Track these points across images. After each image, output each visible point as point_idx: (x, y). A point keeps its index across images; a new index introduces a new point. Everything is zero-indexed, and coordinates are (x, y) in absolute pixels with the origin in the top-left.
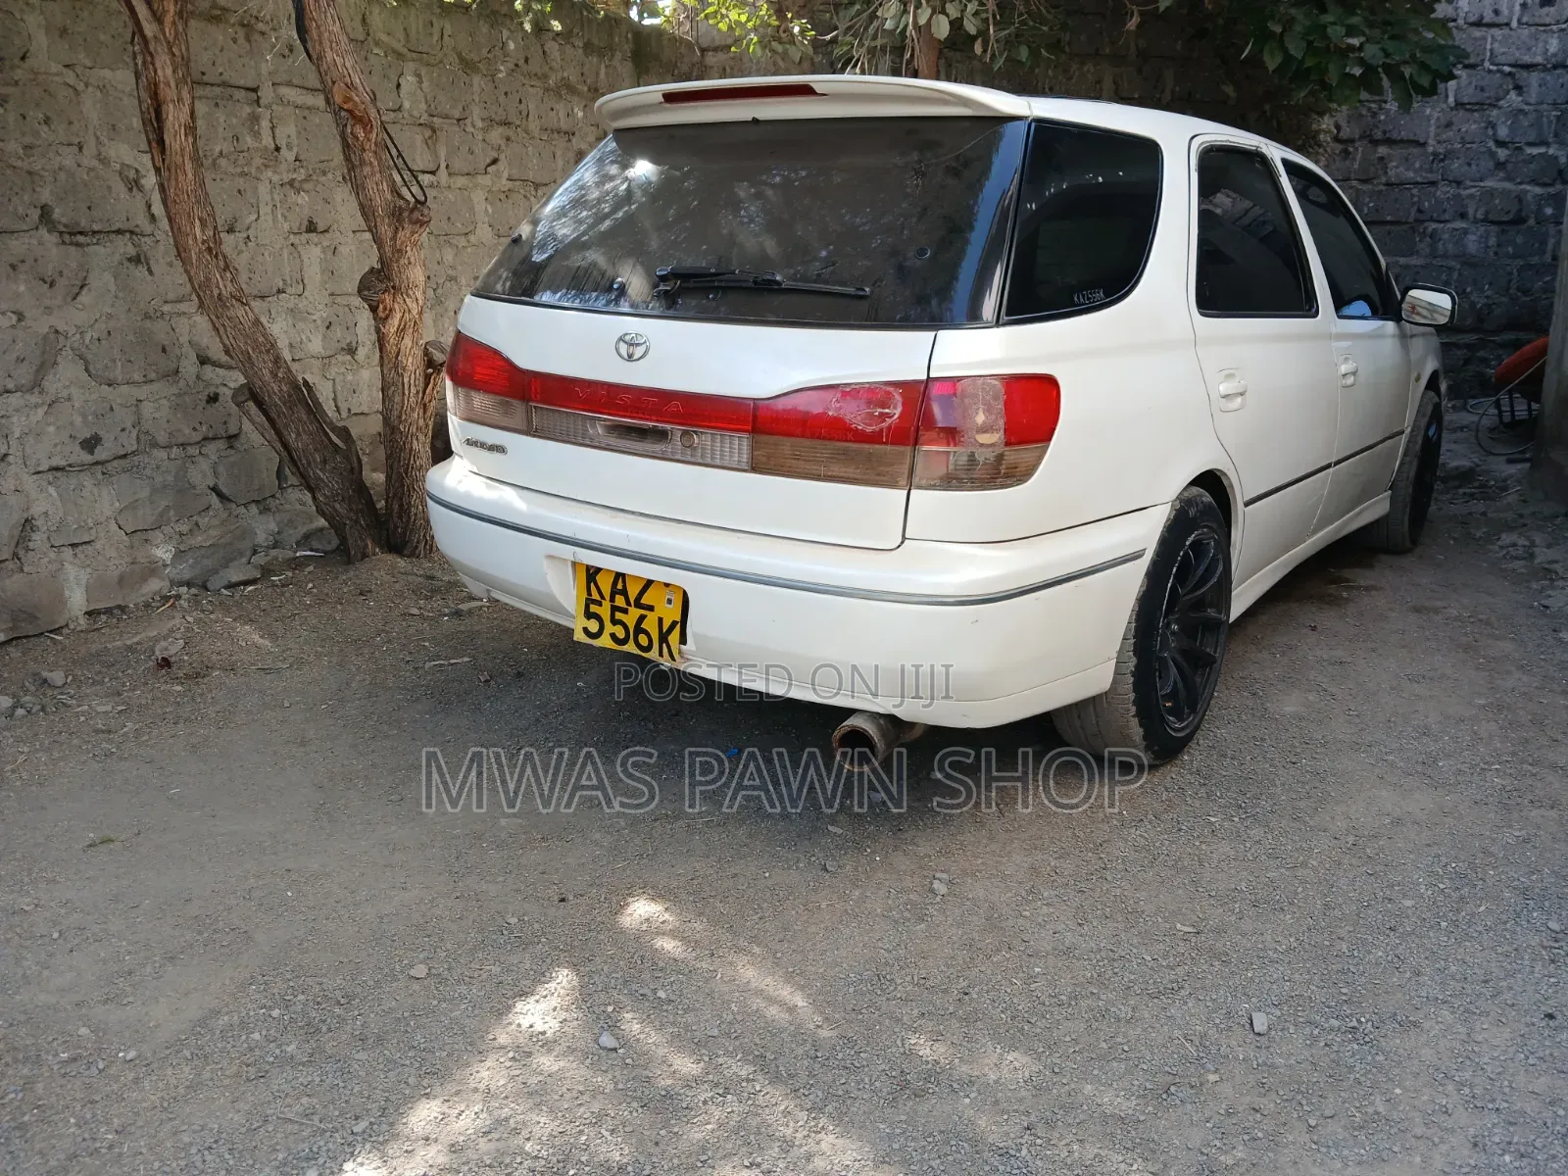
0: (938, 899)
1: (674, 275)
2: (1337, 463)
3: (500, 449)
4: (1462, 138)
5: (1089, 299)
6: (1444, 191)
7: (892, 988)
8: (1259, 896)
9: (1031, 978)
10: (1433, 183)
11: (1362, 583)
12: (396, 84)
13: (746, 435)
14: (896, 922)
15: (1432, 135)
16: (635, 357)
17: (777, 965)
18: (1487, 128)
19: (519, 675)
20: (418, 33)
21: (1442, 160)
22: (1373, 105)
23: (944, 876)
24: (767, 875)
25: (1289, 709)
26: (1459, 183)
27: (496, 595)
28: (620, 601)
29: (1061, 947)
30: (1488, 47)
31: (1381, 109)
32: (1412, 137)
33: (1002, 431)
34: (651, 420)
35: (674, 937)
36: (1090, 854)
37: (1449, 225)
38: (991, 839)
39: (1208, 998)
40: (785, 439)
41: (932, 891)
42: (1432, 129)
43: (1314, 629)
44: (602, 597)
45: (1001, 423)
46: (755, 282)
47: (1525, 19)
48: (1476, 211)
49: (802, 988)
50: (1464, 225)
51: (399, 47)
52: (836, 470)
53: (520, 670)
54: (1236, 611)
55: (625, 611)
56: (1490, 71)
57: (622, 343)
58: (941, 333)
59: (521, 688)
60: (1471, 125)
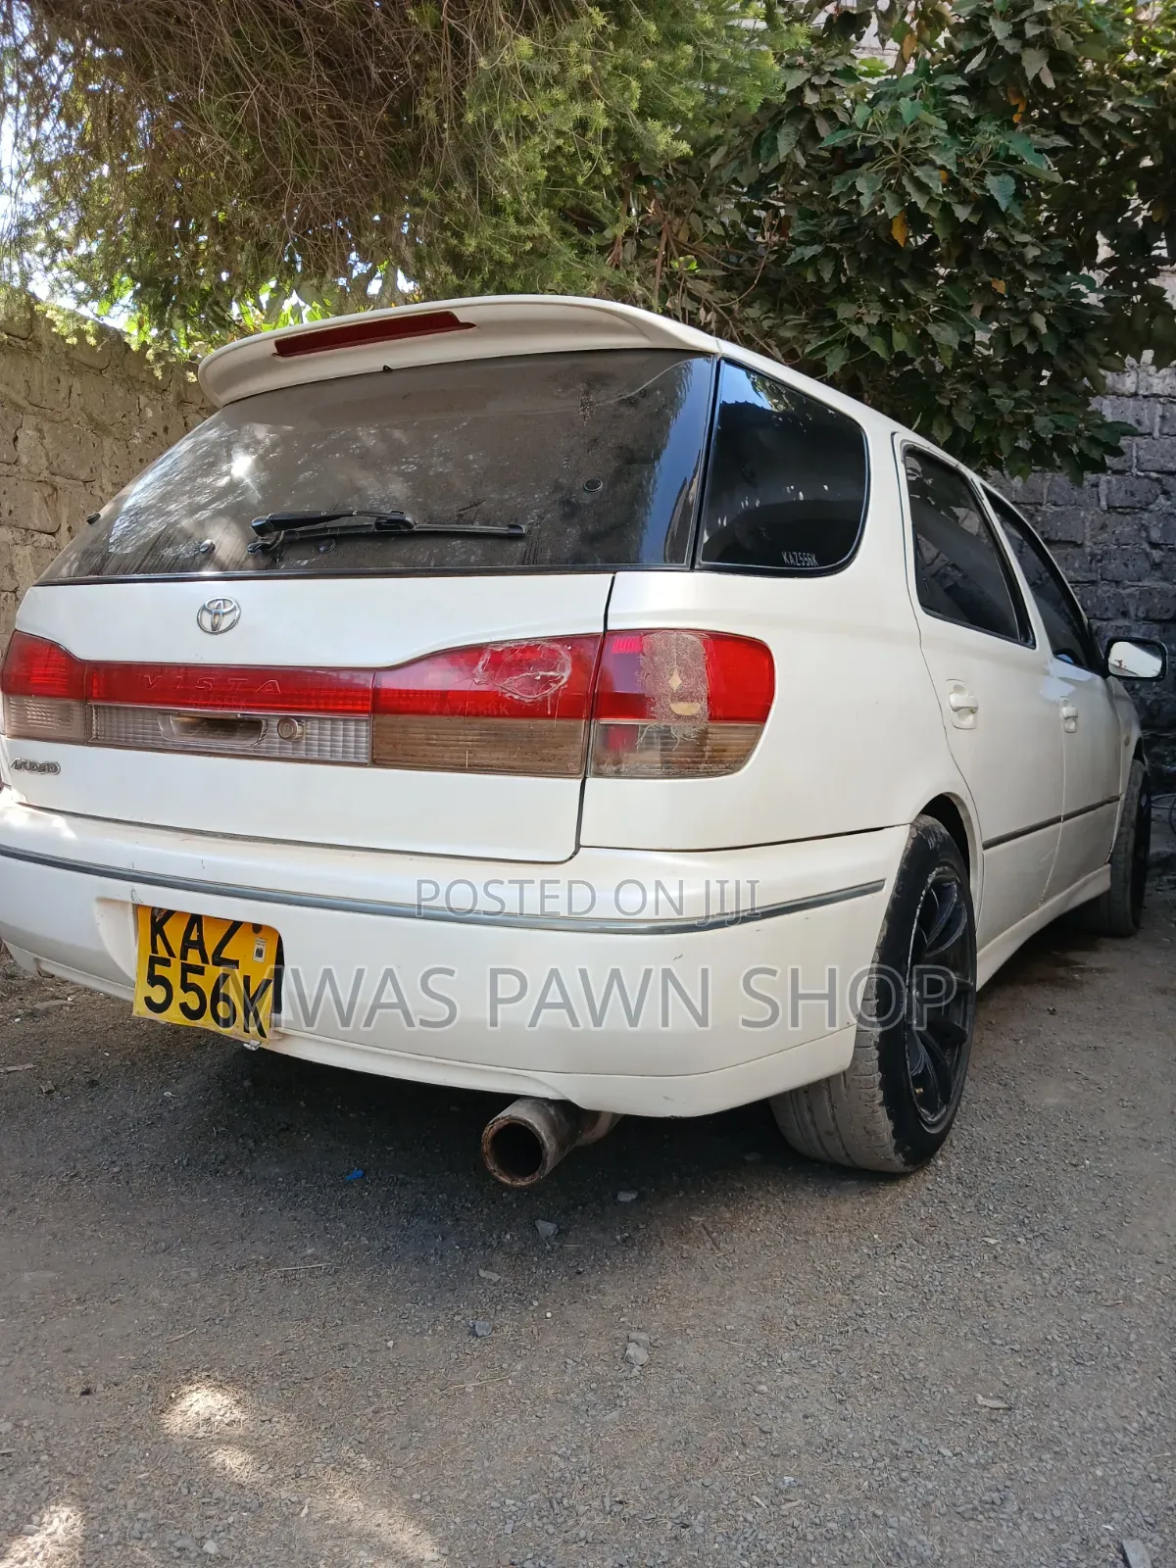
0: (635, 1372)
1: (276, 524)
2: (1067, 817)
3: (51, 768)
4: (1117, 540)
5: (800, 562)
6: (1104, 590)
7: (571, 1522)
8: (1080, 1350)
9: (780, 1494)
10: (1093, 583)
11: (1093, 965)
12: (12, 437)
13: (365, 716)
14: (576, 1409)
15: (1088, 536)
16: (222, 628)
17: (395, 1488)
18: (1139, 530)
19: (93, 1083)
20: (42, 387)
21: (1100, 561)
22: (1029, 507)
23: (643, 1337)
24: (390, 1344)
25: (1051, 1101)
26: (1118, 583)
27: (48, 967)
28: (194, 957)
29: (819, 1440)
30: (1134, 454)
31: (1037, 511)
32: (1069, 539)
33: (705, 700)
34: (238, 707)
35: (243, 1447)
36: (839, 1296)
37: (1112, 623)
38: (705, 1279)
39: (1048, 1517)
40: (416, 718)
41: (626, 1359)
42: (1087, 531)
43: (1053, 1012)
44: (171, 954)
45: (703, 690)
46: (378, 525)
47: (1166, 430)
48: (1137, 610)
49: (430, 1527)
50: (1127, 623)
51: (20, 400)
52: (484, 757)
53: (95, 1078)
54: (984, 973)
55: (200, 971)
56: (1138, 477)
57: (205, 614)
58: (622, 577)
59: (92, 1099)
60: (1124, 527)
